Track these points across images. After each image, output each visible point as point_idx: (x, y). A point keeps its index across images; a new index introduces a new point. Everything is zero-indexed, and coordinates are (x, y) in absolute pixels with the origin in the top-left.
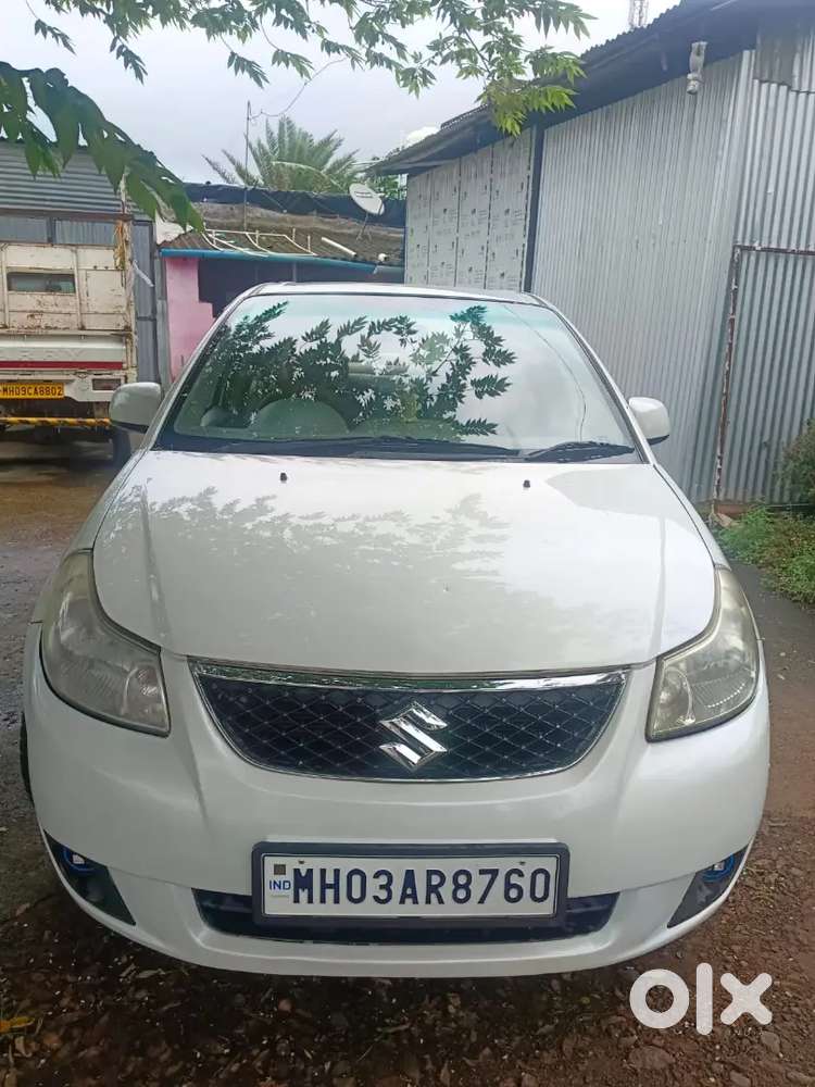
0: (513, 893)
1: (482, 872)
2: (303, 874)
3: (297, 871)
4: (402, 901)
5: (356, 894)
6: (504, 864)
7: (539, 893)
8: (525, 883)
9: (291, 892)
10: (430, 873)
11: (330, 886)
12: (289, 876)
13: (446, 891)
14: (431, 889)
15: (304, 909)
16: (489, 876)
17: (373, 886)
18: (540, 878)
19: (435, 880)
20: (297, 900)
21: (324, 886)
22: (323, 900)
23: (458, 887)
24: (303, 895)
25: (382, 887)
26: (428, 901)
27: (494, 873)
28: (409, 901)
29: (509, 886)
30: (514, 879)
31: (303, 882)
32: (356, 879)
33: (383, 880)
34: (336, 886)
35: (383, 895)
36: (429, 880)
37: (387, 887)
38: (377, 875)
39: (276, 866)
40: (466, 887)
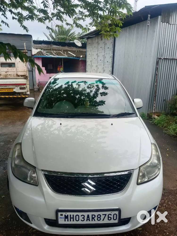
0: (110, 219)
1: (103, 215)
2: (66, 216)
3: (65, 215)
4: (87, 221)
5: (77, 219)
6: (107, 213)
7: (115, 218)
8: (112, 217)
9: (64, 219)
10: (92, 215)
11: (72, 218)
12: (64, 216)
13: (96, 218)
14: (93, 218)
15: (67, 222)
16: (104, 215)
17: (81, 218)
18: (115, 216)
19: (93, 216)
20: (65, 221)
21: (71, 218)
22: (70, 221)
23: (98, 218)
24: (66, 220)
25: (82, 218)
26: (92, 220)
27: (106, 215)
28: (88, 221)
29: (108, 217)
30: (110, 216)
31: (66, 217)
32: (77, 217)
33: (83, 217)
34: (73, 218)
35: (83, 219)
36: (92, 216)
37: (84, 218)
38: (82, 216)
39: (61, 214)
40: (100, 218)
